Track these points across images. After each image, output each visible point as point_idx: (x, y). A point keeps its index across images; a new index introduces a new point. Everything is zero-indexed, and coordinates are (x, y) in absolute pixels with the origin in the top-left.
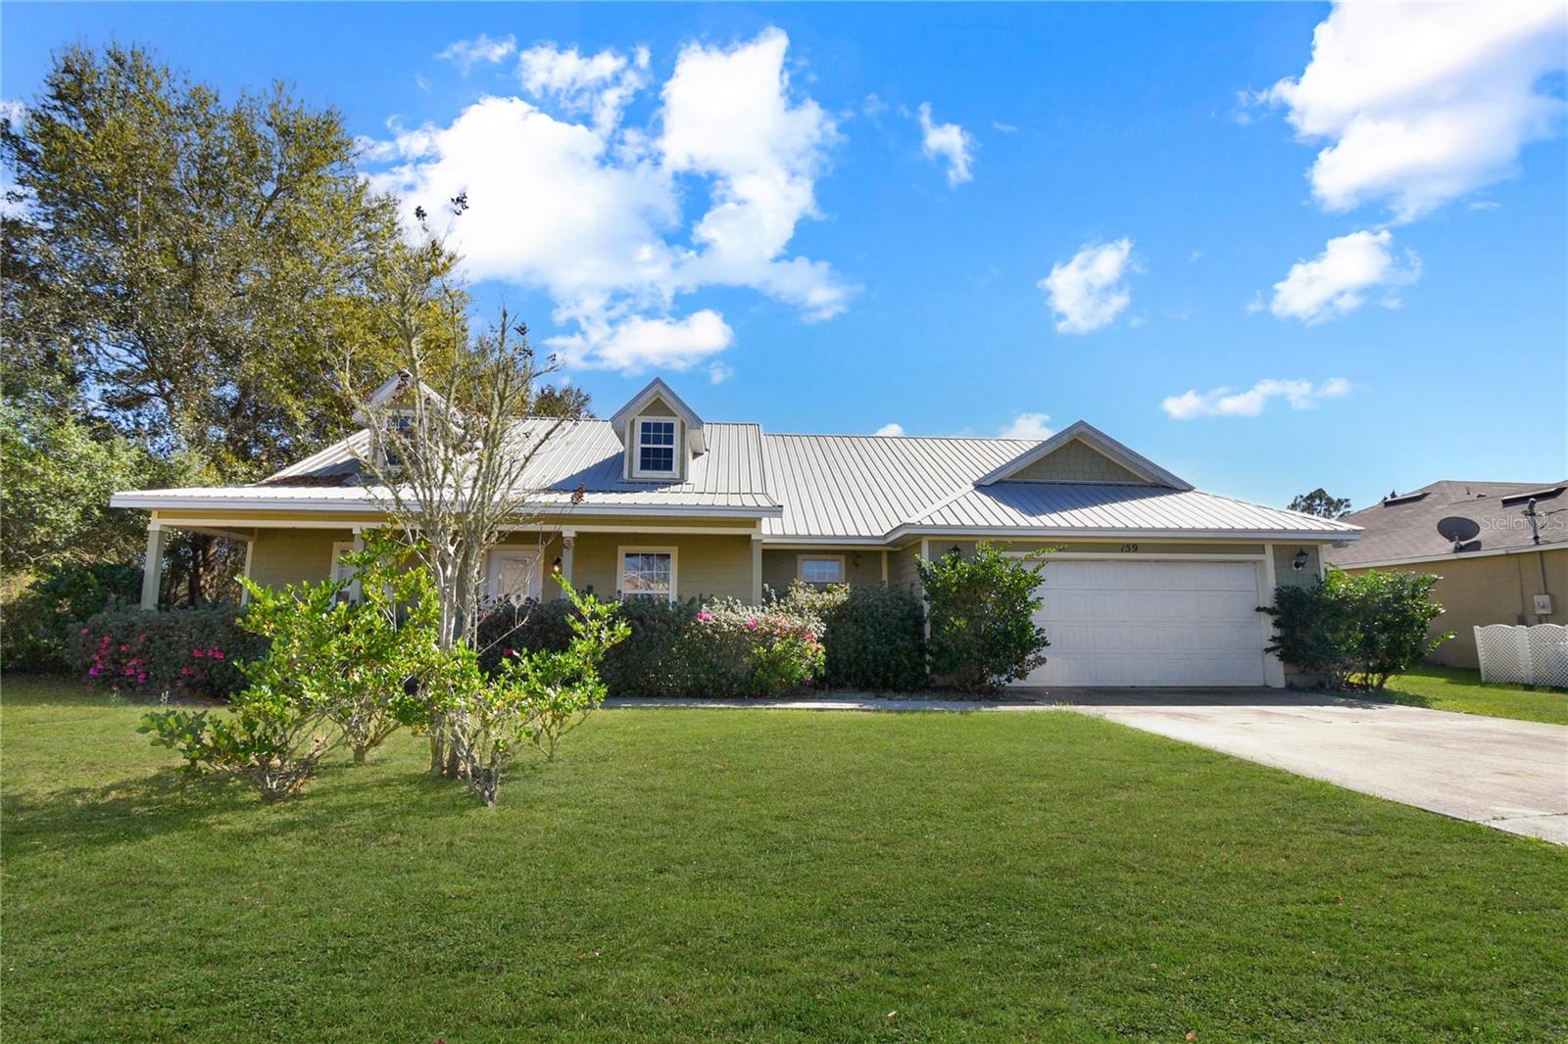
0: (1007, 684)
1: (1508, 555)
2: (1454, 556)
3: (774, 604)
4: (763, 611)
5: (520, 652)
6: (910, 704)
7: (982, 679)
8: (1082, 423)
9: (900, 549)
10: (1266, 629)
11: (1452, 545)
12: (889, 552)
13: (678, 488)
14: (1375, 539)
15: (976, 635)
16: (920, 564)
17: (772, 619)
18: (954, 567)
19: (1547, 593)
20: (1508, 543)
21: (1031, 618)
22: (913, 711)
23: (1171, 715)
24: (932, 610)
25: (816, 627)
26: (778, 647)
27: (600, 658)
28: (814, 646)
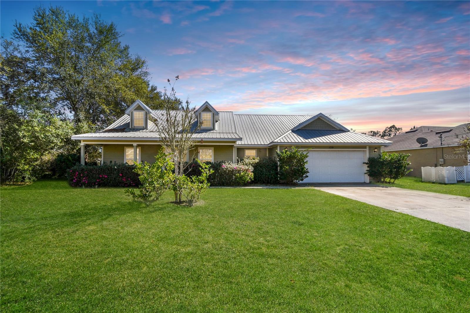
0: (298, 182)
1: (434, 148)
2: (420, 148)
3: (240, 163)
4: (238, 164)
5: (192, 176)
6: (275, 187)
7: (292, 181)
8: (321, 113)
9: (272, 148)
10: (366, 168)
11: (420, 145)
12: (269, 149)
13: (213, 131)
14: (401, 143)
15: (291, 170)
16: (277, 152)
17: (240, 167)
18: (286, 153)
19: (443, 158)
20: (434, 145)
21: (305, 166)
22: (275, 189)
23: (337, 189)
24: (280, 163)
25: (251, 168)
26: (242, 174)
27: (208, 177)
28: (251, 173)
